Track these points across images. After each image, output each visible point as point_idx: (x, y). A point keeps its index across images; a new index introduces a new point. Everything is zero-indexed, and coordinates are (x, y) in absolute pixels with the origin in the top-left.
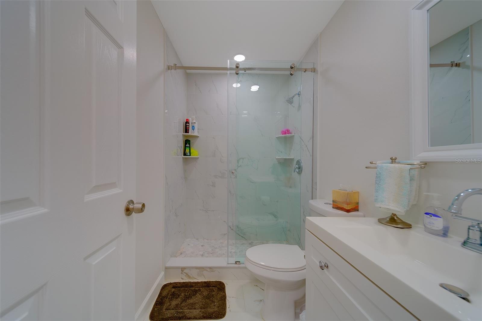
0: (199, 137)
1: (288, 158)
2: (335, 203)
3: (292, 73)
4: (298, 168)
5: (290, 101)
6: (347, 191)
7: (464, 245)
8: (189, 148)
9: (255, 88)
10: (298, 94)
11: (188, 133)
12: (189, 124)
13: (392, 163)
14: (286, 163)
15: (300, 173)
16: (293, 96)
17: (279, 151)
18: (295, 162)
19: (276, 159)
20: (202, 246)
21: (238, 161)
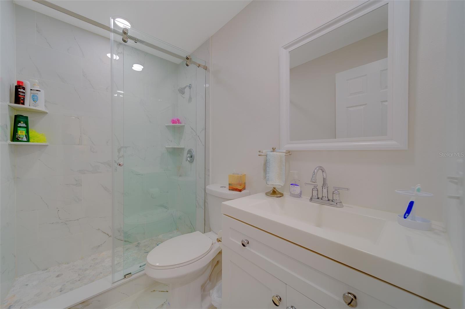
0: (47, 113)
1: (178, 147)
2: (230, 186)
3: (188, 64)
4: (190, 157)
5: (182, 91)
6: (239, 174)
7: (311, 200)
8: (25, 129)
9: (138, 68)
10: (189, 87)
11: (23, 104)
12: (24, 90)
13: (273, 152)
14: (176, 152)
15: (191, 162)
16: (184, 86)
17: (169, 140)
18: (186, 152)
19: (166, 148)
20: (58, 276)
21: (119, 150)
